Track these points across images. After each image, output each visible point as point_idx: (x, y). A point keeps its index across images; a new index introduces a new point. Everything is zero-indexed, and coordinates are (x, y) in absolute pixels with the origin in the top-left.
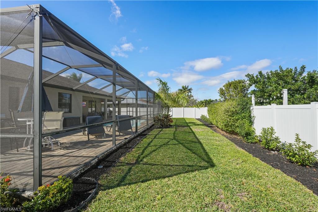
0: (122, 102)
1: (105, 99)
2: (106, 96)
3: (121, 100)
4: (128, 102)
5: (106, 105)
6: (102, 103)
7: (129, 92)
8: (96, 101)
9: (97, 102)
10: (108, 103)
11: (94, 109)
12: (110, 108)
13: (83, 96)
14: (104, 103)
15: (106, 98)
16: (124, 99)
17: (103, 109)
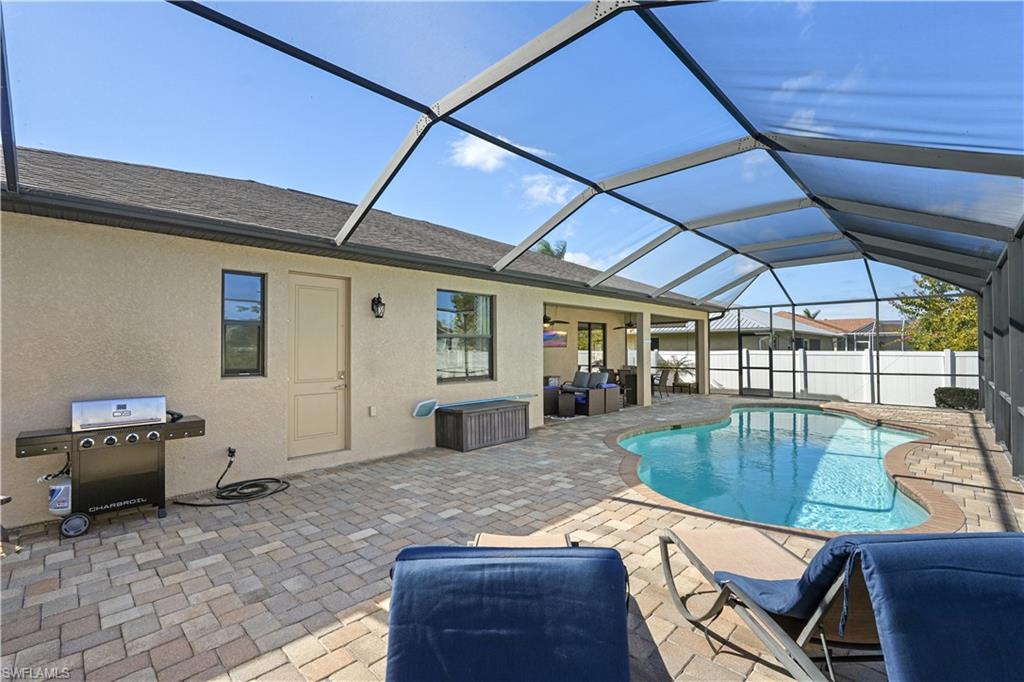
0: (715, 326)
1: (641, 314)
2: (647, 299)
3: (712, 316)
4: (746, 325)
5: (647, 342)
6: (628, 330)
7: (755, 274)
8: (604, 327)
9: (608, 329)
10: (653, 330)
11: (598, 355)
12: (661, 353)
13: (545, 304)
14: (635, 331)
15: (647, 310)
16: (724, 311)
17: (632, 358)
